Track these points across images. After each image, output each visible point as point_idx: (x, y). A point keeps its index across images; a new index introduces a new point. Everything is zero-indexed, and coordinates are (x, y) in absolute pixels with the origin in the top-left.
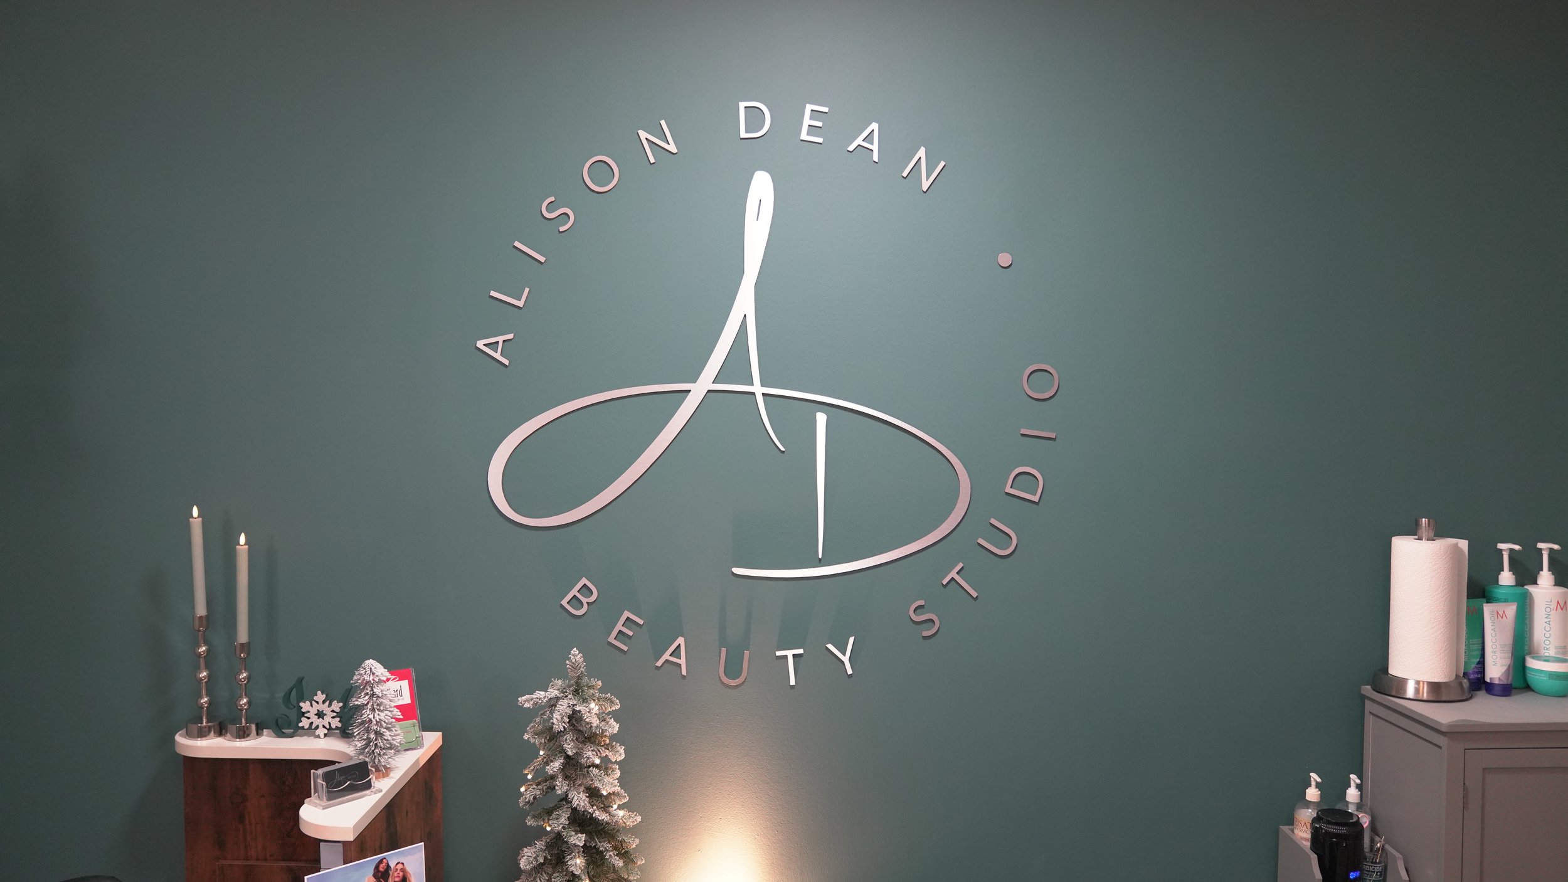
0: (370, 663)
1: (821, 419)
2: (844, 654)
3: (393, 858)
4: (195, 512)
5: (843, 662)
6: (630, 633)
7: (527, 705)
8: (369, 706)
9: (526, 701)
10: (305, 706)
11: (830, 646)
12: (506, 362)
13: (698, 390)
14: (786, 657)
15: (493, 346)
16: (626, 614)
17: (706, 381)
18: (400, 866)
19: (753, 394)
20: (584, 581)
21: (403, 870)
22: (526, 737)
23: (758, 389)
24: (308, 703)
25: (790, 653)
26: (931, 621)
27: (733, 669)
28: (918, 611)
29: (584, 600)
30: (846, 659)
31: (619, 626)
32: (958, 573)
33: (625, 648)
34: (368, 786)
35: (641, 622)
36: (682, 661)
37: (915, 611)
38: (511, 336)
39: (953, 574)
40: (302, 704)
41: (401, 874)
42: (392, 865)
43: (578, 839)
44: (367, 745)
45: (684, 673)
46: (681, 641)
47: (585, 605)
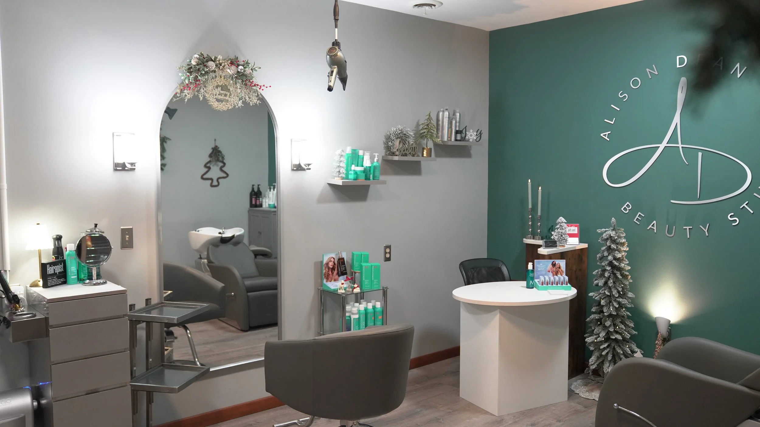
0: (561, 218)
1: (700, 154)
2: (705, 229)
3: (557, 262)
4: (529, 181)
5: (705, 232)
6: (640, 219)
7: (599, 232)
8: (560, 228)
9: (599, 231)
10: (553, 233)
11: (701, 226)
12: (608, 140)
13: (662, 146)
14: (687, 229)
15: (605, 135)
16: (639, 213)
17: (664, 144)
18: (558, 264)
19: (679, 147)
20: (628, 203)
21: (559, 265)
22: (599, 241)
23: (680, 145)
24: (553, 232)
25: (688, 228)
26: (736, 220)
27: (670, 232)
28: (731, 217)
29: (628, 209)
30: (706, 231)
31: (637, 217)
32: (746, 205)
33: (639, 223)
34: (556, 246)
35: (643, 216)
36: (655, 228)
37: (731, 216)
38: (610, 132)
39: (744, 205)
40: (552, 232)
41: (559, 266)
42: (557, 263)
43: (608, 268)
44: (558, 238)
45: (655, 232)
46: (655, 222)
47: (628, 210)
